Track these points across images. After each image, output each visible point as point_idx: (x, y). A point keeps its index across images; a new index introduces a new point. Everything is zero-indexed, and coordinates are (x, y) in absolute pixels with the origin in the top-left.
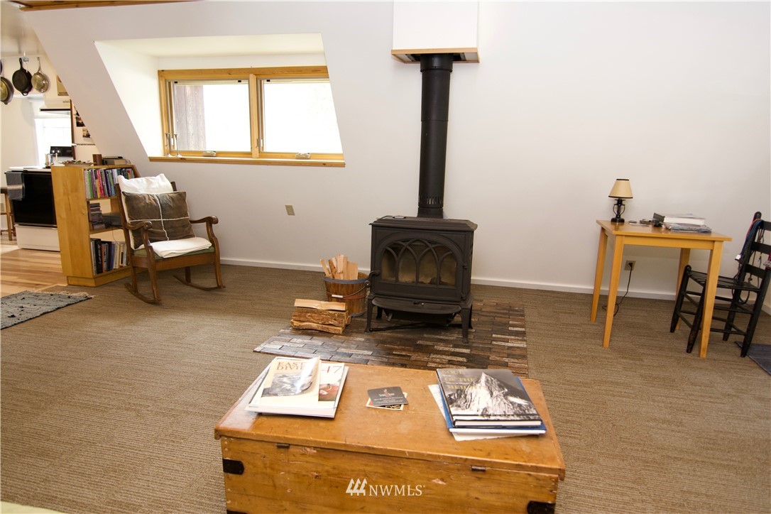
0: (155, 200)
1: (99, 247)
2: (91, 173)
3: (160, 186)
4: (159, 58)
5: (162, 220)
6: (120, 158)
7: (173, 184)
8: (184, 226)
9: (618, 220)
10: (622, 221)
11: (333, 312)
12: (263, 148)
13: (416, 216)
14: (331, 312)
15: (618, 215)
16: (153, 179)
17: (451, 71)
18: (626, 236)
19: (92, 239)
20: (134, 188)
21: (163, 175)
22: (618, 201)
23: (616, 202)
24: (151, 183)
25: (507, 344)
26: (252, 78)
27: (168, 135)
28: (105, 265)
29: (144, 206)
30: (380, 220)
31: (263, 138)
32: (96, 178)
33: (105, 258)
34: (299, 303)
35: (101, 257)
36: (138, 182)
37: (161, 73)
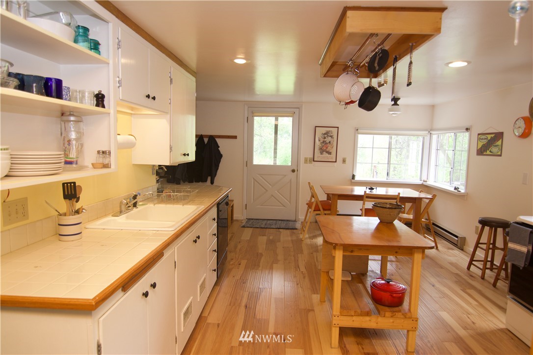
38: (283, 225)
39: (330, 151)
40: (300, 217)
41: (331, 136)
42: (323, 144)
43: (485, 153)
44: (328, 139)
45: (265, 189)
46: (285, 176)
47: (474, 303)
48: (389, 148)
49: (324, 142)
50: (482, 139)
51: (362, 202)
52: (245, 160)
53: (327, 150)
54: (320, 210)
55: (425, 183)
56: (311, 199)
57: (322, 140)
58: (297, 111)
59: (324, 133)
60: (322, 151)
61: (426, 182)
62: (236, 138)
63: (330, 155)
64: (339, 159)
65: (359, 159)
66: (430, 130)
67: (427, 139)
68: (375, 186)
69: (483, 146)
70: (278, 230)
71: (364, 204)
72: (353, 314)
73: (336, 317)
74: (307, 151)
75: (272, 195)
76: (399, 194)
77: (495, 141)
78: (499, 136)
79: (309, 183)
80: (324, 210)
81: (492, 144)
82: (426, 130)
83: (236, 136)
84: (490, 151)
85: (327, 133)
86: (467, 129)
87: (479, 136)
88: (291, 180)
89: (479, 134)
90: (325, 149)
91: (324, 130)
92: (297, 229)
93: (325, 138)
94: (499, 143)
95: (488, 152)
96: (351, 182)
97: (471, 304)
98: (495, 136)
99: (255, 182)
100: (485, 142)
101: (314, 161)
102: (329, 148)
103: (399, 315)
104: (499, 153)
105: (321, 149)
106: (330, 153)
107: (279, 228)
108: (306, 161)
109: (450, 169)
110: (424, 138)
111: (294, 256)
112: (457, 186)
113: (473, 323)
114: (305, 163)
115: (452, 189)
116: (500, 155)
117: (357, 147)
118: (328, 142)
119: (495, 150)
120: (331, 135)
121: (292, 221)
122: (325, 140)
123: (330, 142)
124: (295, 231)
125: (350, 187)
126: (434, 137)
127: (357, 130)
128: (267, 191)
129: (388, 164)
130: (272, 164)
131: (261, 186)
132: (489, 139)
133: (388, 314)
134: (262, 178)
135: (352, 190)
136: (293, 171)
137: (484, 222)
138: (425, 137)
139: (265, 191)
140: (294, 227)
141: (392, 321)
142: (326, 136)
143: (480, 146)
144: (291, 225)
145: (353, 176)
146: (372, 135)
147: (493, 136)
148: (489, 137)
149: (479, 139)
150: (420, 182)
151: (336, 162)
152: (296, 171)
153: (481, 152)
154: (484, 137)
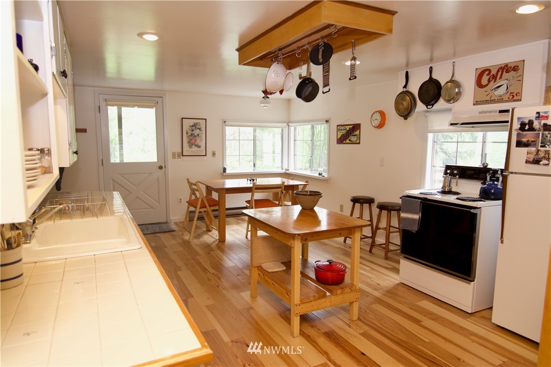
38: (157, 229)
39: (200, 144)
40: (171, 218)
41: (199, 129)
42: (191, 138)
43: (345, 142)
44: (196, 132)
45: (128, 191)
46: (151, 173)
47: (368, 268)
48: (254, 140)
49: (192, 134)
50: (341, 130)
51: (251, 193)
52: (100, 158)
53: (196, 143)
54: (206, 207)
55: (287, 172)
56: (191, 197)
57: (190, 133)
58: (159, 100)
59: (192, 125)
60: (191, 144)
61: (288, 170)
62: (86, 132)
63: (199, 149)
64: (209, 153)
65: (228, 151)
66: (288, 123)
67: (286, 130)
68: (255, 178)
69: (343, 136)
70: (153, 235)
71: (253, 196)
72: (312, 300)
73: (298, 306)
74: (174, 146)
75: (137, 197)
76: (283, 182)
77: (353, 131)
78: (356, 127)
79: (188, 179)
80: (210, 206)
81: (350, 133)
82: (285, 122)
83: (86, 129)
84: (350, 140)
85: (195, 125)
86: (327, 121)
87: (338, 127)
88: (158, 178)
89: (338, 126)
90: (193, 142)
91: (192, 122)
92: (175, 231)
93: (193, 130)
94: (357, 133)
95: (348, 141)
96: (223, 175)
97: (366, 270)
98: (353, 127)
99: (115, 183)
100: (344, 132)
101: (183, 156)
102: (198, 141)
103: (347, 290)
104: (358, 142)
105: (189, 142)
106: (199, 147)
107: (154, 233)
108: (174, 156)
109: (310, 158)
110: (282, 130)
111: (193, 259)
112: (320, 172)
113: (378, 284)
114: (173, 158)
115: (317, 175)
116: (359, 143)
117: (225, 140)
118: (196, 134)
119: (354, 139)
120: (199, 127)
121: (163, 223)
122: (193, 132)
123: (198, 135)
124: (174, 233)
125: (222, 181)
126: (292, 129)
127: (225, 122)
128: (130, 192)
129: (254, 155)
130: (119, 162)
131: (124, 187)
132: (348, 129)
133: (339, 292)
134: (123, 179)
135: (224, 184)
136: (161, 168)
137: (355, 200)
138: (284, 129)
139: (128, 192)
140: (170, 230)
141: (342, 297)
142: (194, 128)
143: (339, 136)
144: (164, 227)
145: (225, 170)
146: (238, 128)
147: (351, 127)
148: (348, 128)
149: (338, 130)
150: (284, 171)
151: (206, 155)
152: (164, 167)
153: (341, 141)
154: (342, 128)
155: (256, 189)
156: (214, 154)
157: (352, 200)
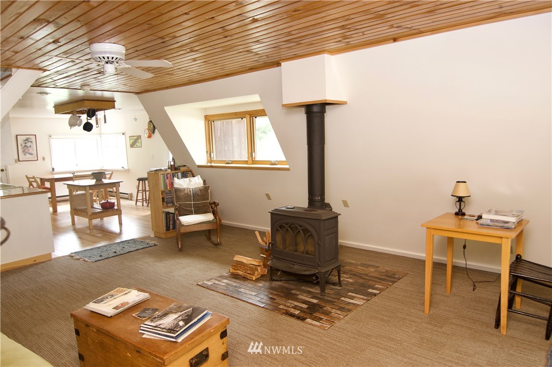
0: (190, 191)
1: (168, 216)
2: (164, 177)
3: (196, 183)
4: (205, 109)
5: (192, 202)
6: (185, 166)
7: (204, 182)
8: (205, 206)
9: (460, 214)
10: (464, 214)
11: (253, 266)
12: (255, 158)
13: (307, 207)
14: (251, 266)
15: (460, 210)
16: (192, 179)
17: (325, 112)
18: (433, 229)
19: (163, 212)
20: (181, 185)
21: (199, 176)
22: (459, 199)
23: (457, 199)
24: (191, 181)
25: (352, 301)
26: (248, 117)
27: (209, 152)
28: (171, 226)
29: (183, 195)
30: (276, 210)
31: (254, 152)
32: (167, 178)
33: (171, 223)
34: (238, 258)
35: (169, 222)
36: (184, 181)
37: (206, 117)
39: (32, 153)
42: (25, 148)
44: (29, 144)
53: (29, 152)
55: (103, 168)
57: (24, 145)
59: (24, 139)
60: (25, 153)
63: (32, 156)
64: (40, 158)
66: (101, 134)
69: (133, 142)
72: (97, 213)
73: (91, 216)
78: (139, 137)
79: (26, 176)
81: (137, 141)
82: (98, 134)
85: (27, 140)
86: (123, 134)
88: (1, 178)
89: (130, 137)
90: (27, 151)
91: (25, 137)
94: (140, 141)
95: (135, 146)
96: (52, 173)
98: (137, 137)
100: (133, 140)
101: (19, 161)
102: (30, 150)
103: (115, 210)
104: (141, 146)
105: (23, 152)
112: (123, 166)
115: (121, 168)
118: (28, 146)
119: (138, 144)
120: (31, 141)
122: (26, 145)
123: (30, 146)
127: (50, 136)
133: (111, 210)
136: (3, 170)
138: (98, 139)
141: (112, 212)
142: (26, 142)
143: (131, 143)
145: (53, 169)
148: (135, 138)
149: (130, 139)
151: (37, 160)
152: (5, 170)
153: (132, 146)
154: (132, 138)
155: (75, 177)
156: (44, 159)
157: (138, 180)
